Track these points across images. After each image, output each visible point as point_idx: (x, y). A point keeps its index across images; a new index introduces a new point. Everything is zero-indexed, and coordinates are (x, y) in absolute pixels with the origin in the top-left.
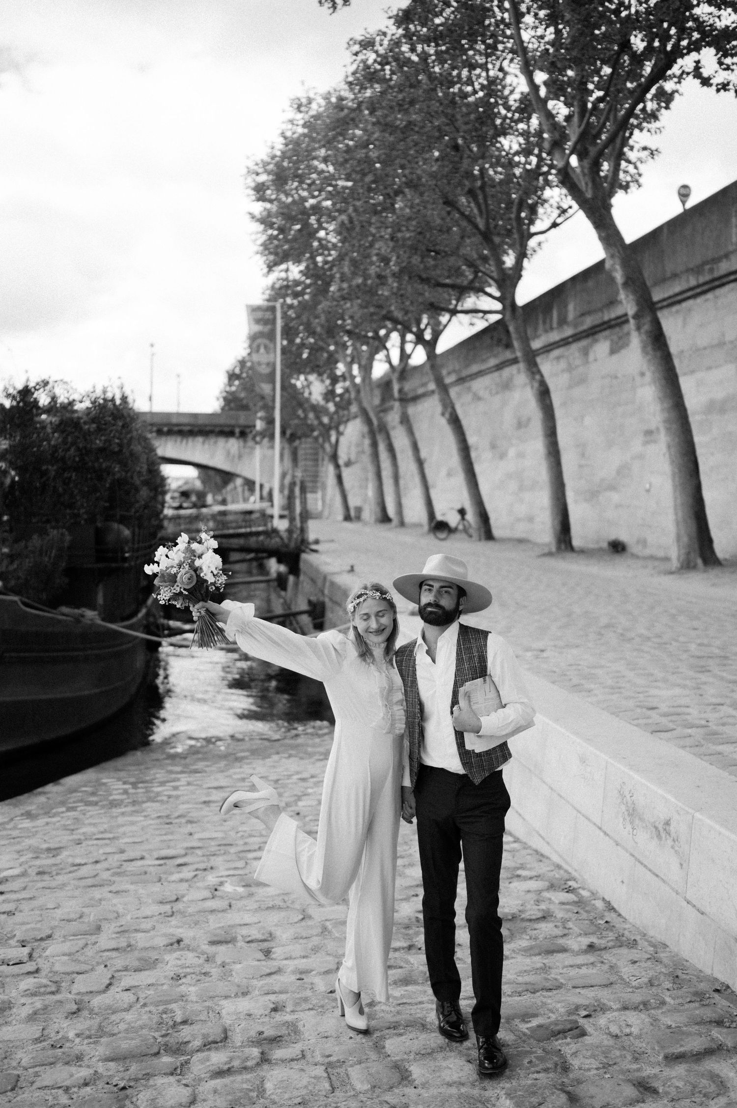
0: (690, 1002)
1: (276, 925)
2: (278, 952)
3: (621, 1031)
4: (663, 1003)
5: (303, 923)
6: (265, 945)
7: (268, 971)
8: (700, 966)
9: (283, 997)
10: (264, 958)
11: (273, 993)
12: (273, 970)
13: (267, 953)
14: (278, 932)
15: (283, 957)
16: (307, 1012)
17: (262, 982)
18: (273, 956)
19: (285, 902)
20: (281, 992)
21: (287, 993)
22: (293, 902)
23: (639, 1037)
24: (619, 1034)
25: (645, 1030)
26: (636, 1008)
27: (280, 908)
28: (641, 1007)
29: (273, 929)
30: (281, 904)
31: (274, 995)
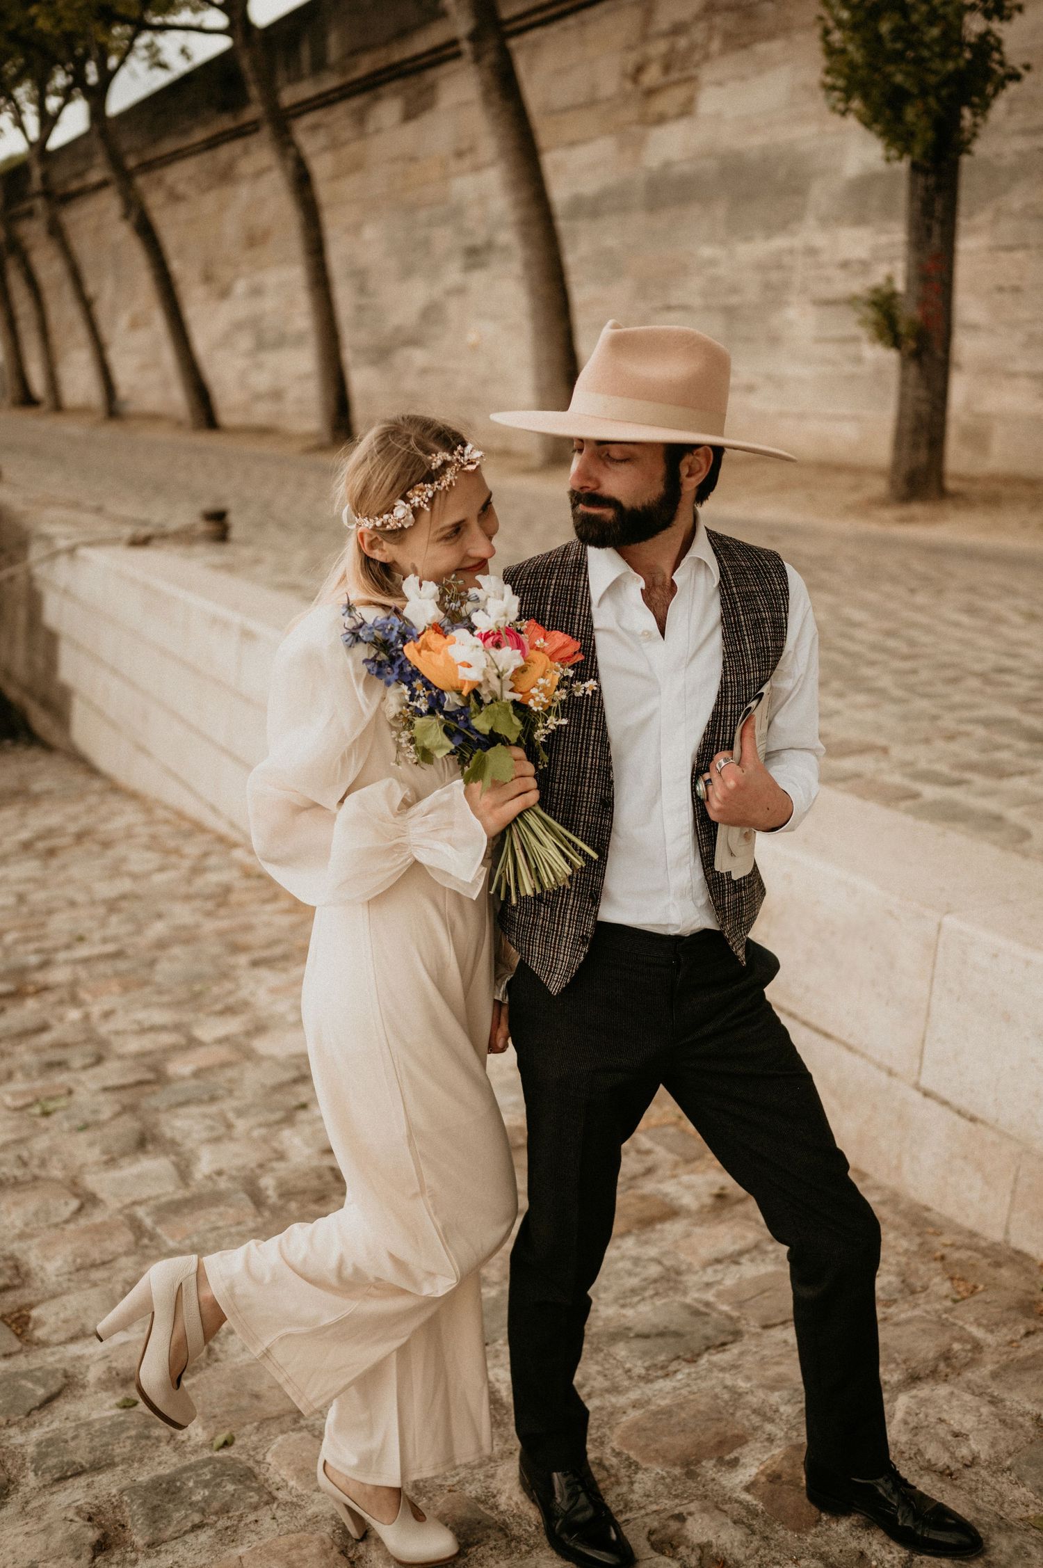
0: (1028, 1334)
1: (22, 1236)
2: (49, 1319)
3: (953, 1456)
4: (977, 1347)
5: (83, 1222)
6: (10, 1300)
7: (41, 1392)
8: (969, 1223)
9: (108, 1484)
10: (17, 1345)
11: (77, 1474)
12: (54, 1389)
13: (20, 1322)
14: (32, 1258)
15: (62, 1336)
16: (190, 1538)
17: (36, 1434)
18: (40, 1333)
19: (24, 1164)
20: (97, 1467)
21: (111, 1465)
22: (43, 1163)
23: (997, 1467)
24: (954, 1466)
25: (1002, 1446)
26: (934, 1374)
27: (17, 1184)
28: (942, 1366)
29: (16, 1247)
30: (18, 1173)
31: (82, 1481)
